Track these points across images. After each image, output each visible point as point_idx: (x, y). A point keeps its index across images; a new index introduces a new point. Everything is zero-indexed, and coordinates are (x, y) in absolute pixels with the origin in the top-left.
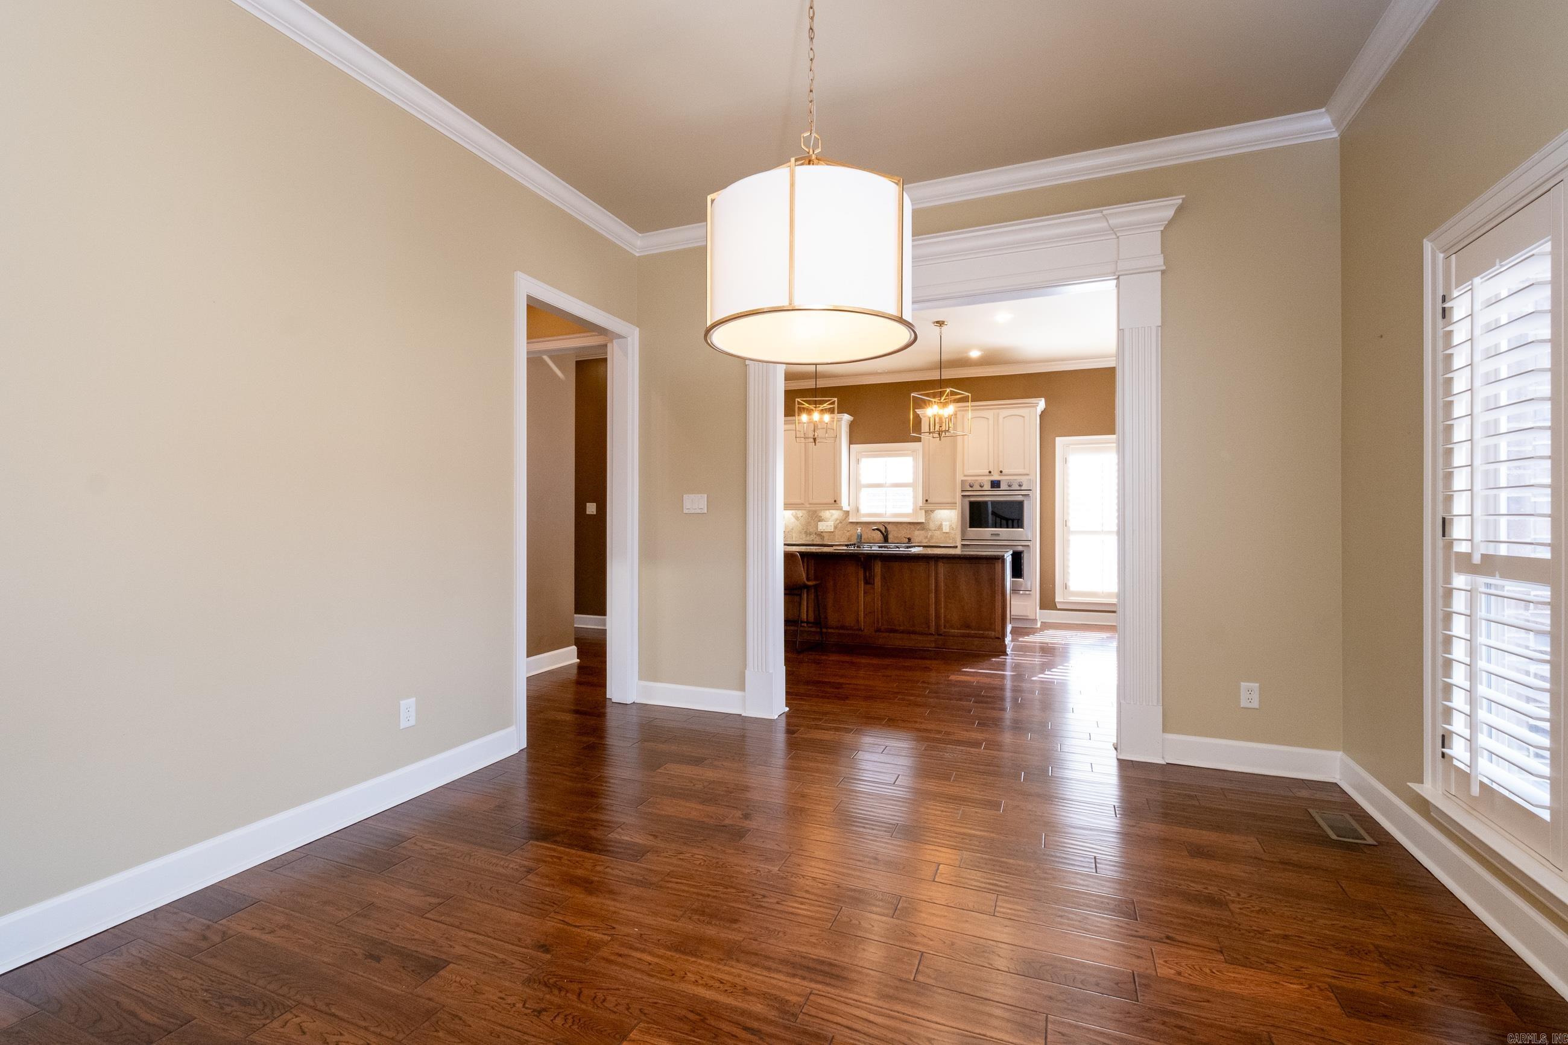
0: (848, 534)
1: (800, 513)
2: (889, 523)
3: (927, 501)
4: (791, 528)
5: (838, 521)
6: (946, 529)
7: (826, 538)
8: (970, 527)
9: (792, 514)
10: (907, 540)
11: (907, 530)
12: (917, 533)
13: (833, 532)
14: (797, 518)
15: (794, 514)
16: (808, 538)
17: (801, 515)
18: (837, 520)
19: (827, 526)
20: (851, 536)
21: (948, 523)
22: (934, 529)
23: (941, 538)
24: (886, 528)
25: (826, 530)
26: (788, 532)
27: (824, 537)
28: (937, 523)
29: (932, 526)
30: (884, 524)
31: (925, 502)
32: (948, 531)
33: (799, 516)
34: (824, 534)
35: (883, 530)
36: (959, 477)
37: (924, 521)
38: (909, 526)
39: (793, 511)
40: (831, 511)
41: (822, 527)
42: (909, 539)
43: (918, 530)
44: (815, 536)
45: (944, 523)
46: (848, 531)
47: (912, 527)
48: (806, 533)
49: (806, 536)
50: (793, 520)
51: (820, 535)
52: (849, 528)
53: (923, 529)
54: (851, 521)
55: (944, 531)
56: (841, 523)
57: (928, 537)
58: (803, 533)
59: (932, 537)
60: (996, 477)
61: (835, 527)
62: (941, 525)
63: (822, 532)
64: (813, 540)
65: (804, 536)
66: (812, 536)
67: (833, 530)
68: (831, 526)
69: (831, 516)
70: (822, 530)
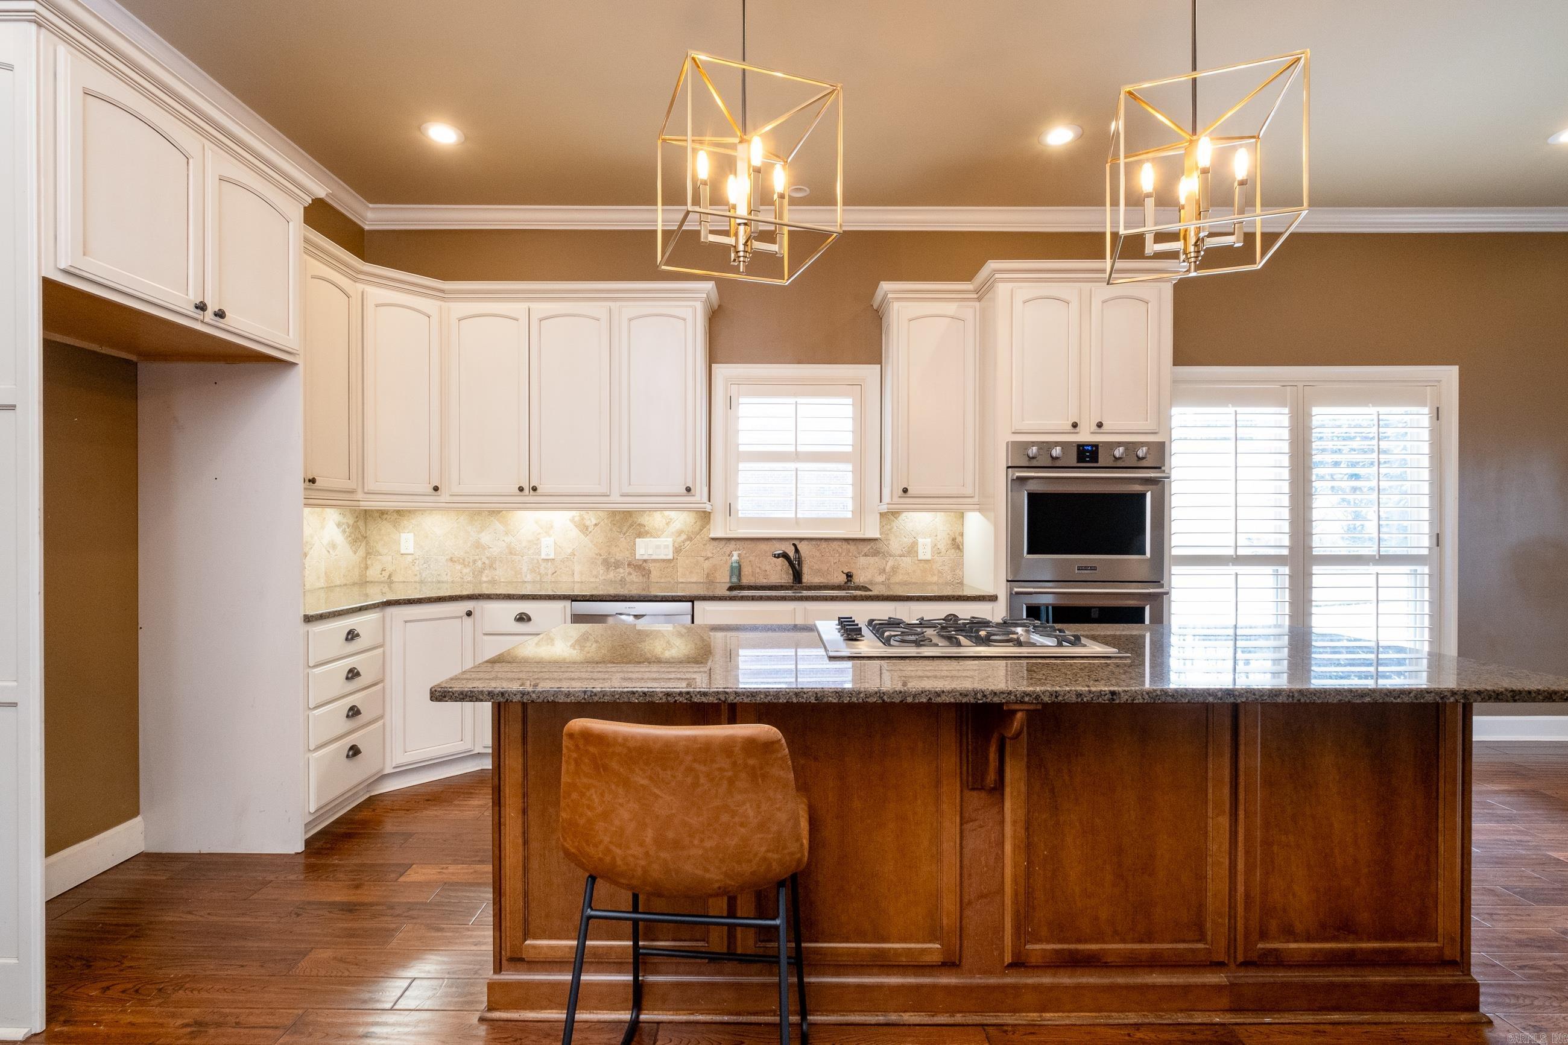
0: (707, 565)
1: (591, 519)
2: (801, 539)
3: (905, 491)
4: (570, 551)
5: (684, 537)
6: (925, 552)
7: (655, 575)
8: (1029, 552)
9: (572, 520)
10: (843, 578)
11: (840, 554)
12: (862, 561)
13: (669, 561)
14: (584, 529)
15: (577, 519)
16: (611, 575)
17: (594, 522)
18: (680, 533)
19: (658, 547)
20: (715, 568)
21: (929, 540)
22: (899, 552)
23: (914, 571)
24: (797, 551)
25: (654, 557)
26: (563, 561)
27: (650, 572)
28: (907, 541)
29: (895, 545)
30: (795, 542)
31: (900, 492)
32: (928, 557)
33: (588, 523)
34: (651, 566)
35: (791, 553)
36: (1003, 437)
37: (878, 536)
38: (845, 545)
39: (574, 513)
40: (666, 513)
41: (645, 549)
42: (849, 576)
43: (866, 555)
44: (628, 570)
45: (921, 541)
46: (707, 559)
47: (852, 547)
48: (606, 563)
49: (608, 569)
50: (574, 532)
51: (641, 567)
52: (711, 548)
53: (876, 553)
54: (712, 535)
55: (921, 556)
56: (690, 539)
57: (888, 569)
58: (599, 562)
59: (895, 570)
60: (1085, 436)
61: (677, 550)
62: (914, 544)
63: (645, 561)
64: (623, 581)
65: (601, 569)
66: (621, 570)
67: (670, 557)
68: (666, 547)
69: (668, 524)
70: (645, 557)
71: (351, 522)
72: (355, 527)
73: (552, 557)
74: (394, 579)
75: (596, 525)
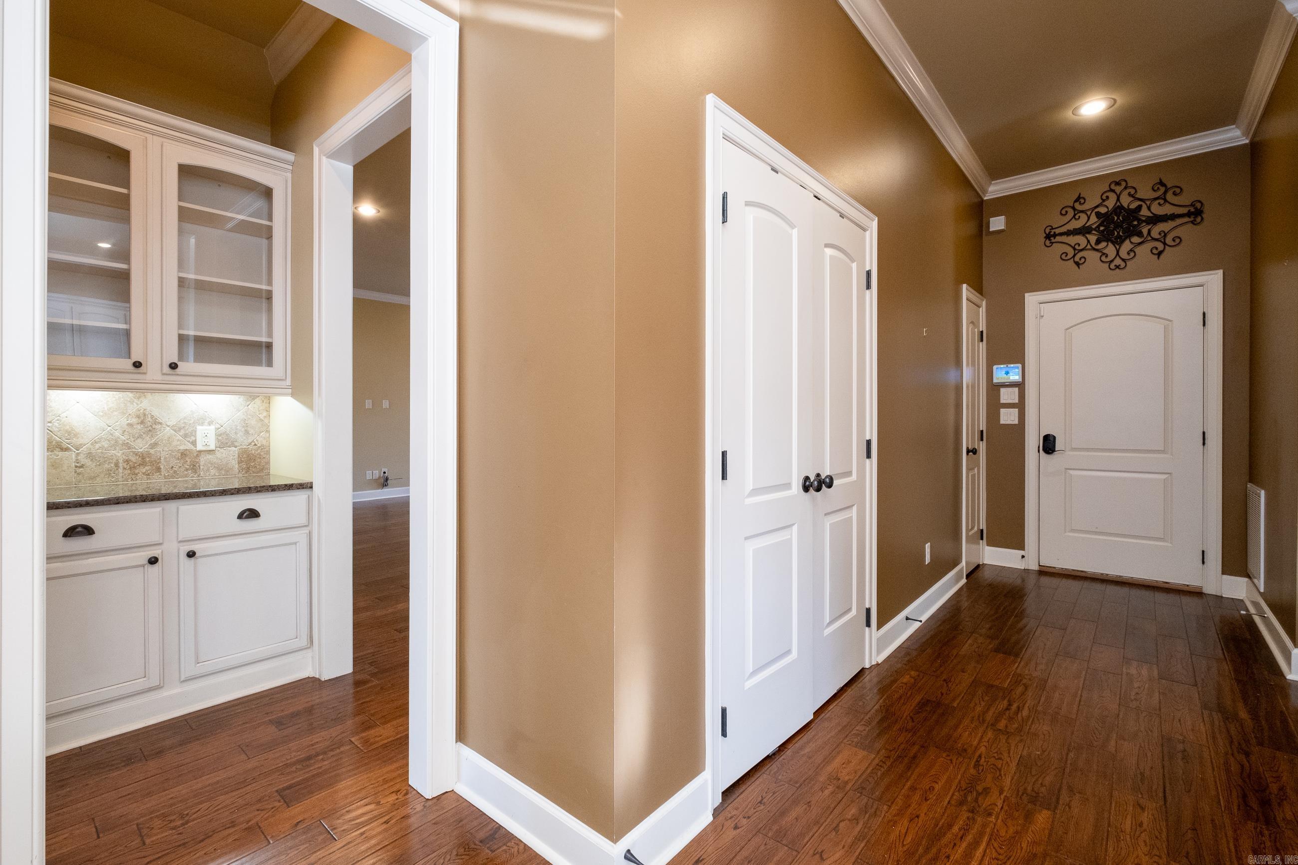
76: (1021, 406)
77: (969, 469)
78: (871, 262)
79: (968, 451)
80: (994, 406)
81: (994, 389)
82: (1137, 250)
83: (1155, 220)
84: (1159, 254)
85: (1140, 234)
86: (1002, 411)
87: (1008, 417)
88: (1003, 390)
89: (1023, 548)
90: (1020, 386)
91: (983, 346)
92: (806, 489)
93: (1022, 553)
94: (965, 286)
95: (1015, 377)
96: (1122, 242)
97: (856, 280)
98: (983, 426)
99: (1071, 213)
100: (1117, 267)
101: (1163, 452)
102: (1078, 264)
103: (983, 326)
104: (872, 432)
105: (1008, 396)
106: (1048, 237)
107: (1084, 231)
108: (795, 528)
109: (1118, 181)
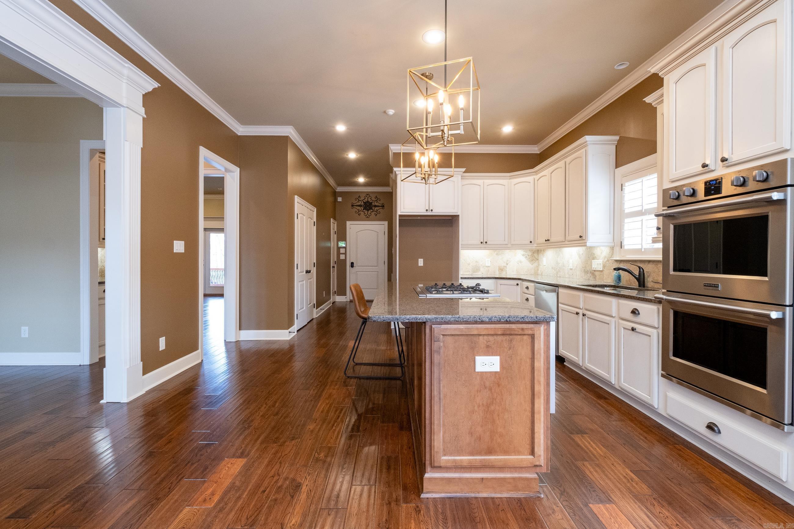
1: (581, 251)
4: (576, 265)
5: (606, 259)
7: (597, 278)
8: (674, 270)
9: (576, 252)
13: (601, 271)
14: (579, 256)
15: (578, 251)
16: (586, 277)
18: (605, 257)
19: (598, 264)
24: (639, 267)
25: (597, 268)
26: (574, 270)
27: (596, 276)
30: (638, 263)
33: (580, 253)
34: (596, 273)
39: (576, 249)
40: (600, 248)
41: (595, 265)
44: (590, 275)
48: (585, 271)
49: (585, 274)
51: (593, 273)
54: (615, 259)
56: (608, 261)
58: (583, 271)
60: (716, 173)
61: (604, 266)
63: (595, 271)
64: (589, 280)
65: (583, 274)
66: (588, 275)
67: (601, 269)
68: (600, 264)
69: (601, 253)
70: (594, 269)
71: (530, 254)
72: (532, 255)
73: (572, 268)
74: (543, 274)
75: (582, 254)
76: (345, 254)
77: (332, 273)
78: (315, 220)
79: (332, 267)
80: (339, 254)
81: (339, 248)
82: (372, 213)
83: (375, 206)
84: (376, 215)
85: (372, 209)
86: (341, 255)
87: (342, 257)
88: (341, 249)
89: (346, 296)
90: (345, 248)
91: (336, 235)
92: (306, 273)
93: (346, 297)
94: (332, 219)
95: (344, 245)
96: (368, 211)
97: (313, 224)
98: (336, 260)
99: (358, 200)
100: (368, 217)
101: (377, 266)
102: (359, 215)
103: (336, 230)
104: (315, 261)
105: (342, 251)
106: (352, 206)
107: (360, 206)
108: (305, 281)
109: (368, 194)
